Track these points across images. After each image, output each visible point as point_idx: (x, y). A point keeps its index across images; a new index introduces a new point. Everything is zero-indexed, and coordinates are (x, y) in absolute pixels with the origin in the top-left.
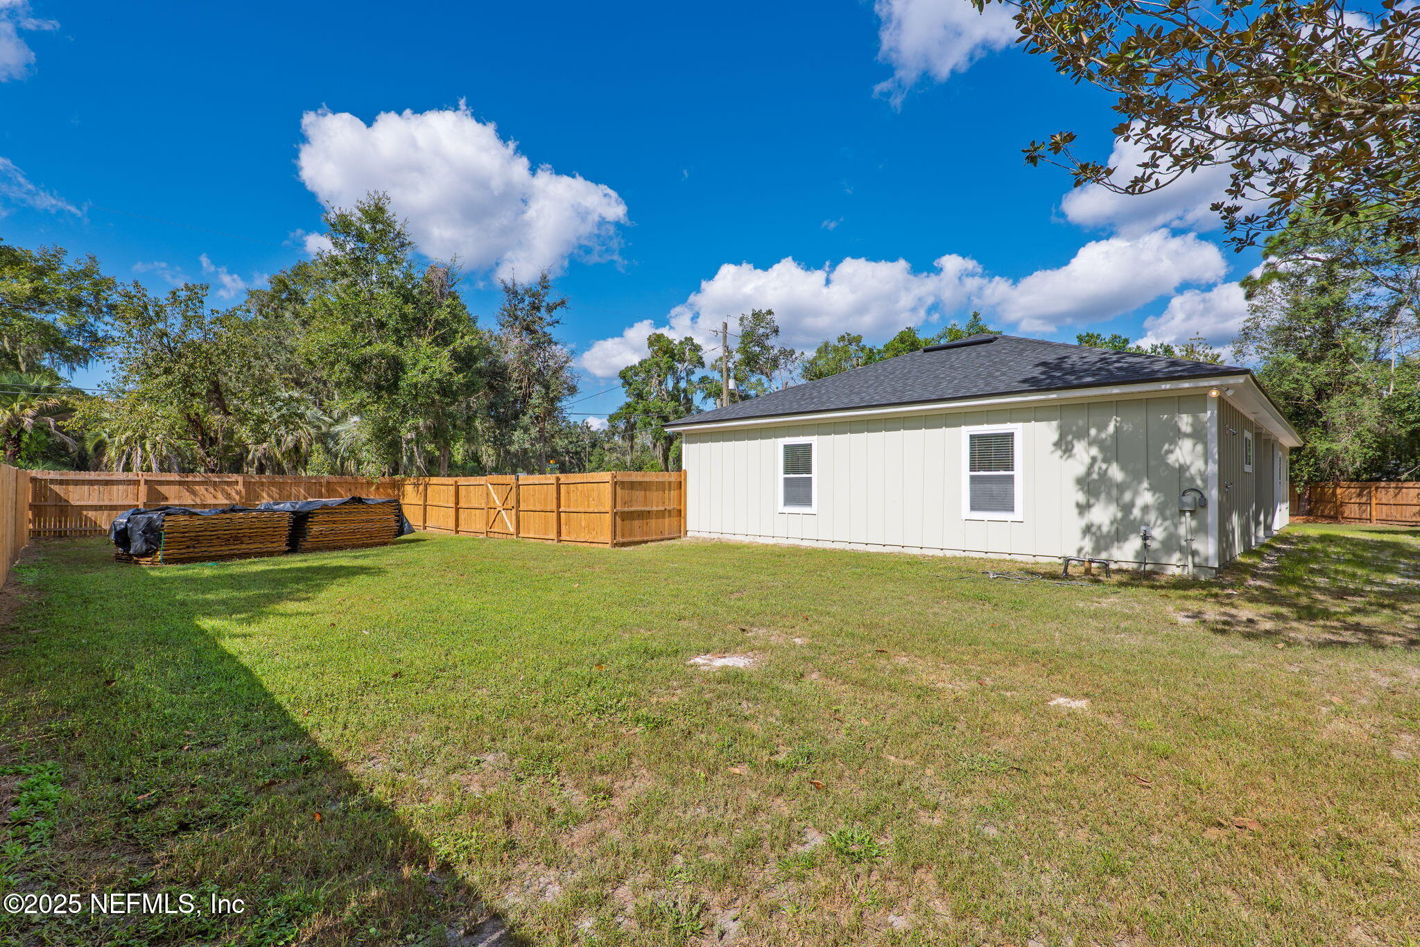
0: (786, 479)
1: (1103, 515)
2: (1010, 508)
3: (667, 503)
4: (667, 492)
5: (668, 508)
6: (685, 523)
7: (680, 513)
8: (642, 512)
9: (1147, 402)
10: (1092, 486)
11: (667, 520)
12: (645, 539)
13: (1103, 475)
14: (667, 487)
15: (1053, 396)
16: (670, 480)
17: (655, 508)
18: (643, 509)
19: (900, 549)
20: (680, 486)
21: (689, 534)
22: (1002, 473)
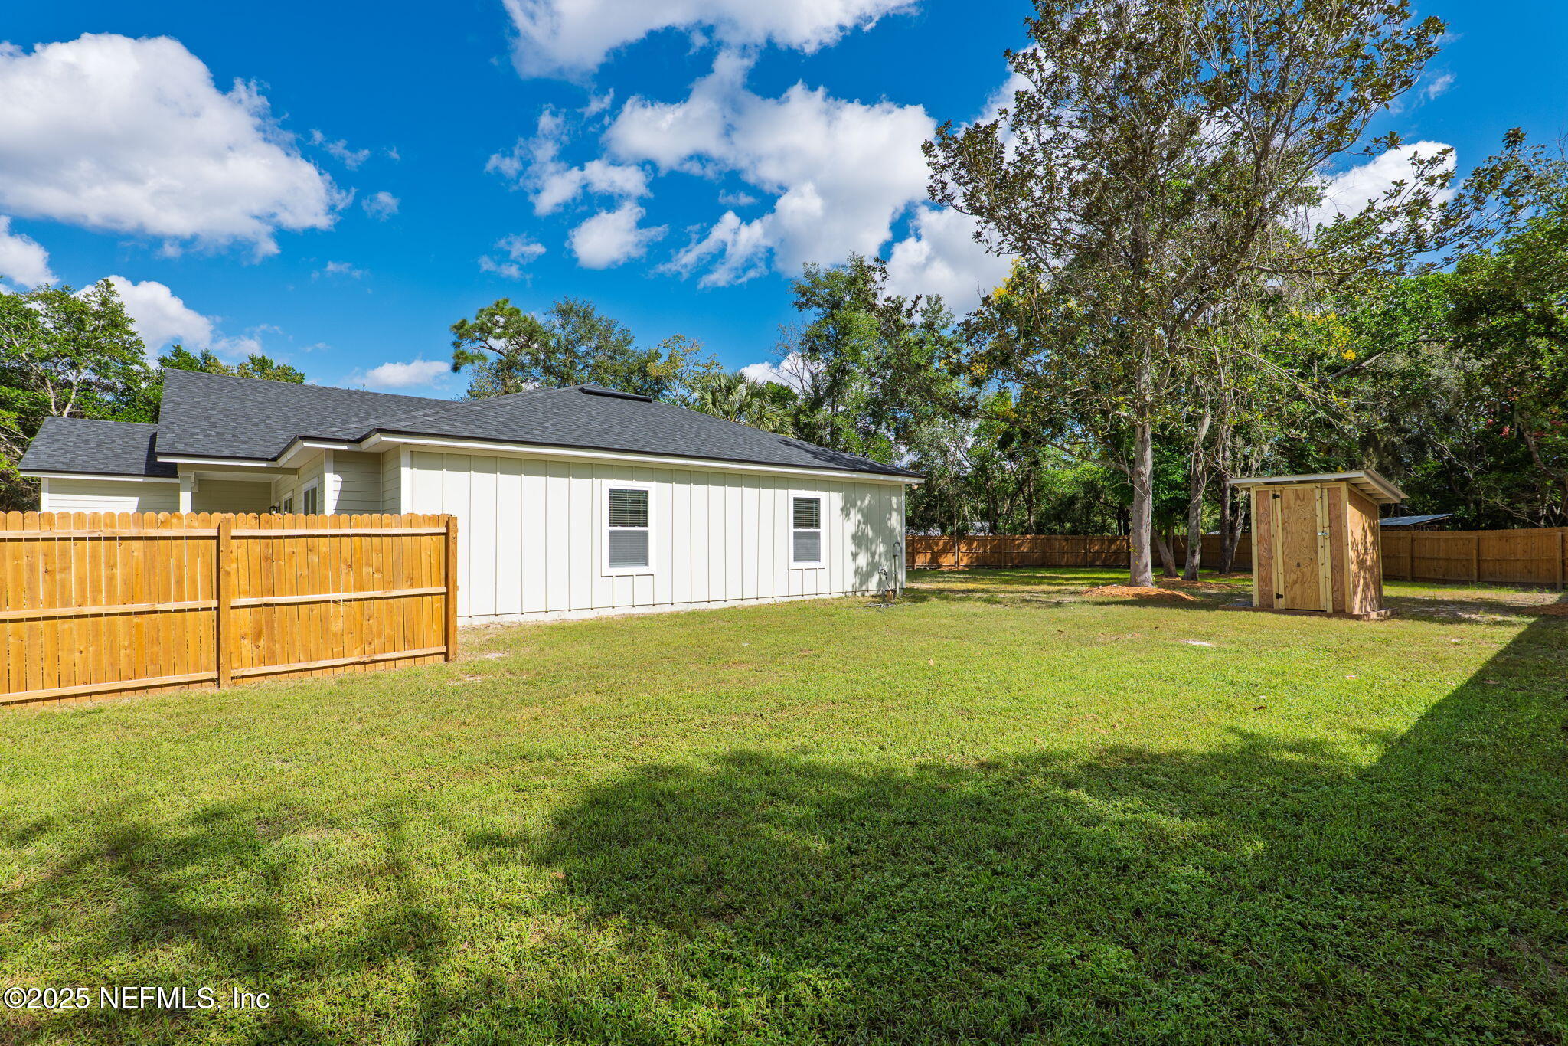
0: (611, 533)
1: (863, 560)
2: (817, 558)
9: (879, 486)
10: (859, 539)
13: (863, 532)
15: (855, 475)
19: (739, 602)
22: (812, 530)
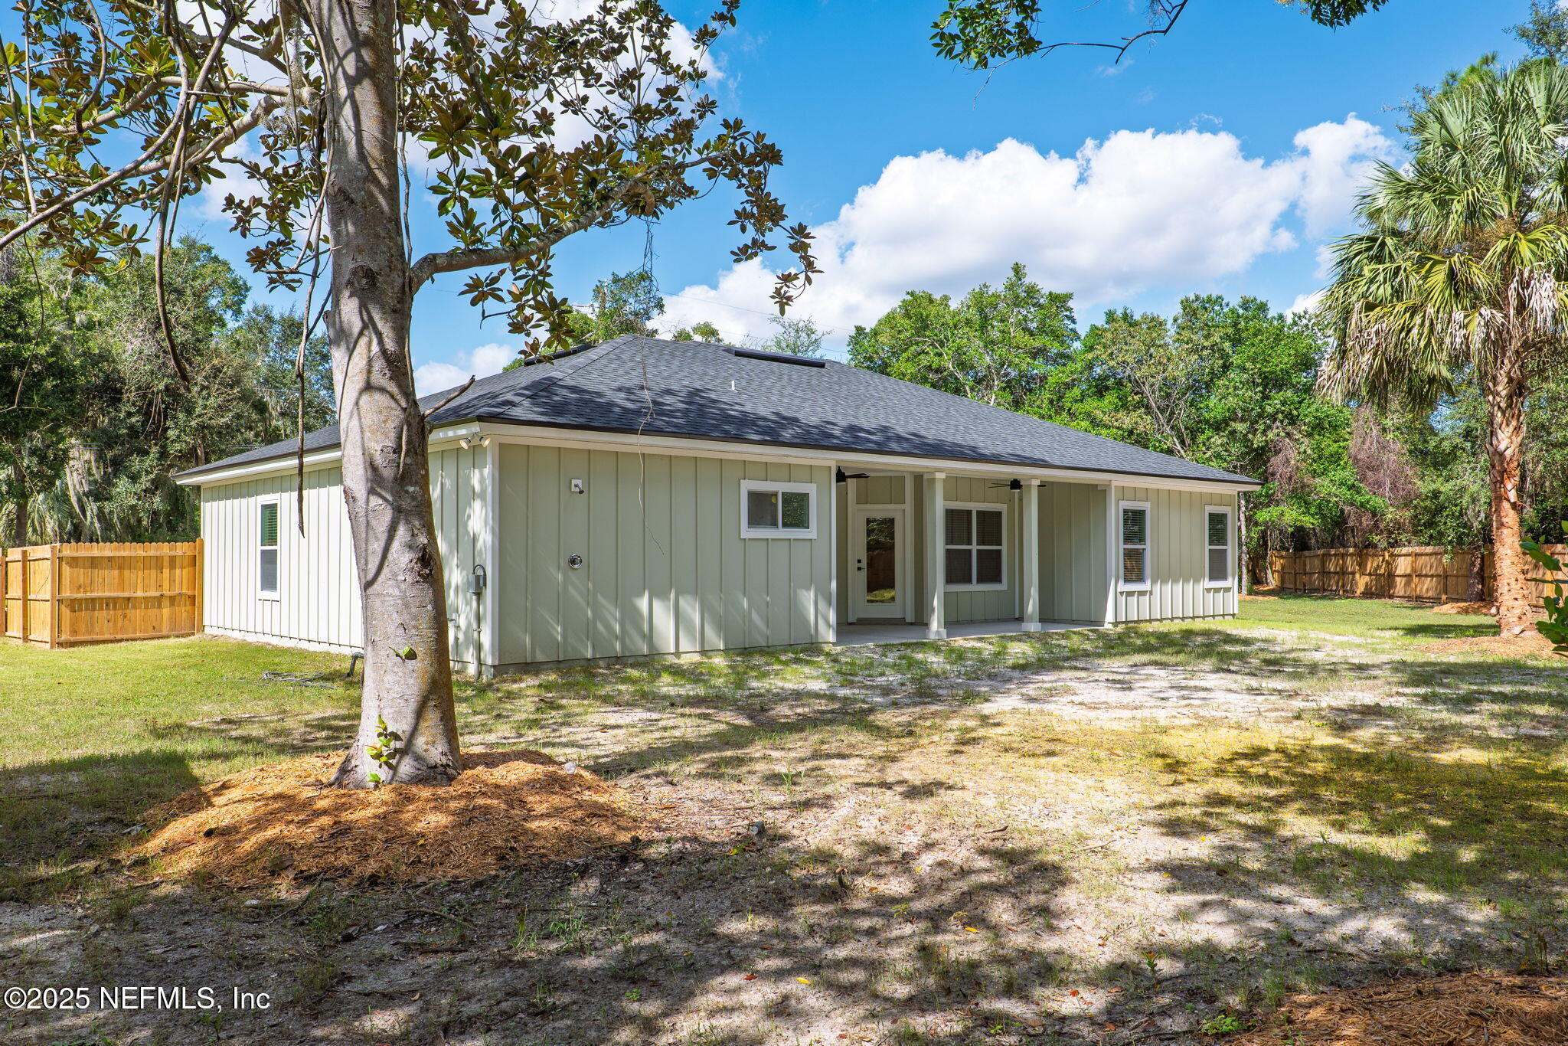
0: (262, 552)
3: (166, 585)
4: (166, 571)
5: (166, 593)
6: (201, 615)
7: (194, 601)
8: (115, 600)
11: (166, 611)
12: (119, 637)
14: (166, 563)
16: (173, 553)
17: (140, 594)
18: (115, 594)
20: (195, 562)
21: (207, 630)
